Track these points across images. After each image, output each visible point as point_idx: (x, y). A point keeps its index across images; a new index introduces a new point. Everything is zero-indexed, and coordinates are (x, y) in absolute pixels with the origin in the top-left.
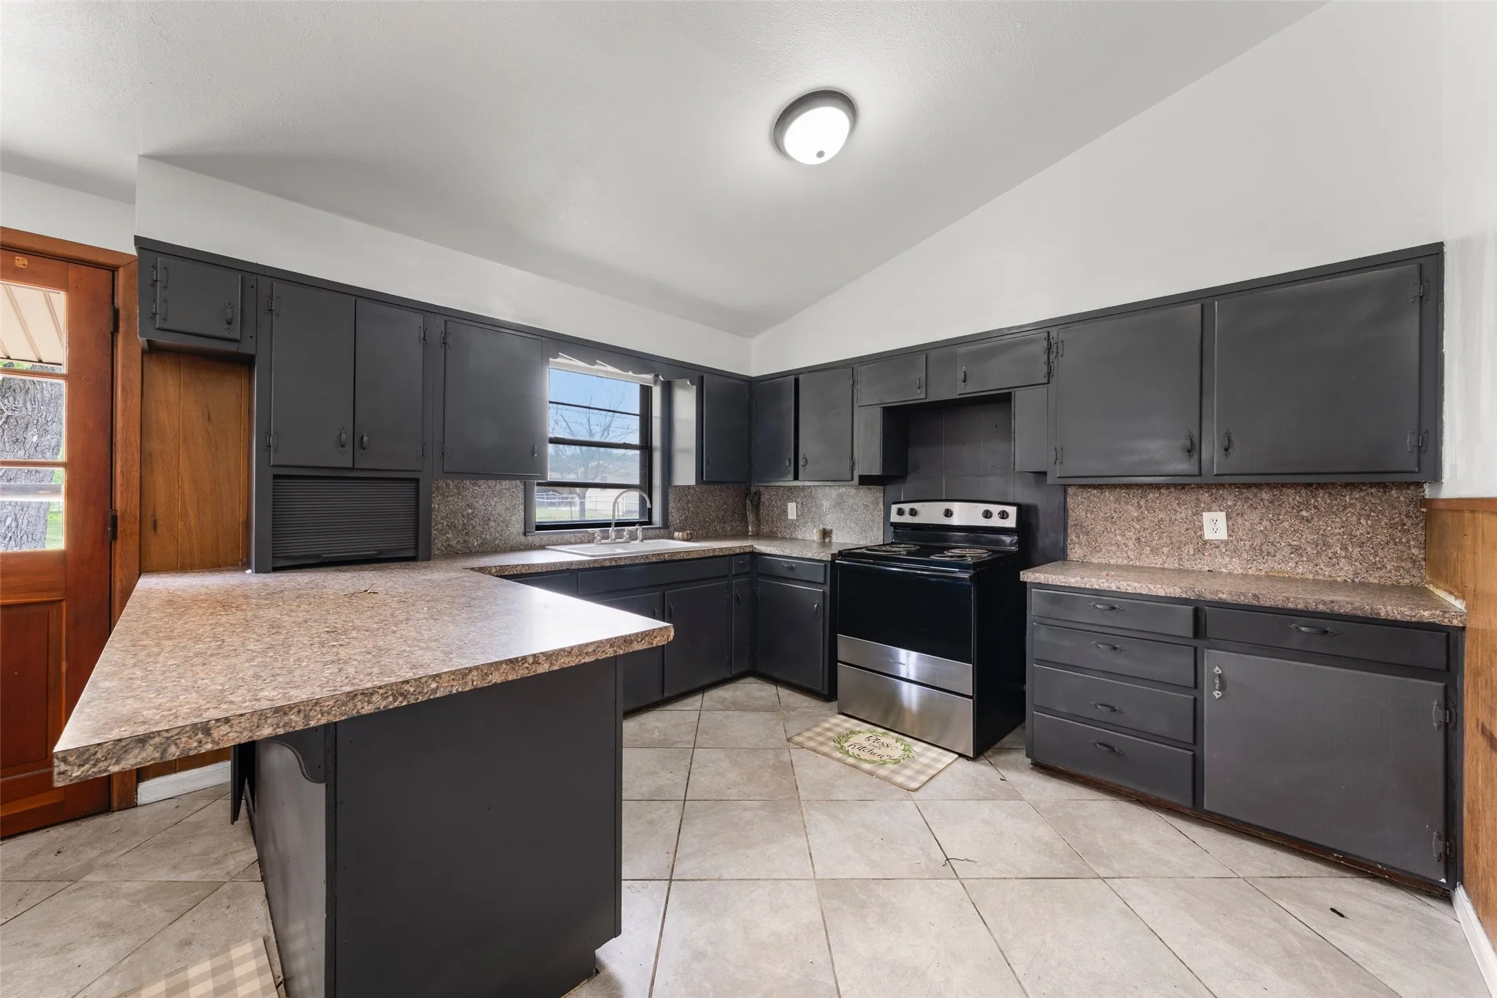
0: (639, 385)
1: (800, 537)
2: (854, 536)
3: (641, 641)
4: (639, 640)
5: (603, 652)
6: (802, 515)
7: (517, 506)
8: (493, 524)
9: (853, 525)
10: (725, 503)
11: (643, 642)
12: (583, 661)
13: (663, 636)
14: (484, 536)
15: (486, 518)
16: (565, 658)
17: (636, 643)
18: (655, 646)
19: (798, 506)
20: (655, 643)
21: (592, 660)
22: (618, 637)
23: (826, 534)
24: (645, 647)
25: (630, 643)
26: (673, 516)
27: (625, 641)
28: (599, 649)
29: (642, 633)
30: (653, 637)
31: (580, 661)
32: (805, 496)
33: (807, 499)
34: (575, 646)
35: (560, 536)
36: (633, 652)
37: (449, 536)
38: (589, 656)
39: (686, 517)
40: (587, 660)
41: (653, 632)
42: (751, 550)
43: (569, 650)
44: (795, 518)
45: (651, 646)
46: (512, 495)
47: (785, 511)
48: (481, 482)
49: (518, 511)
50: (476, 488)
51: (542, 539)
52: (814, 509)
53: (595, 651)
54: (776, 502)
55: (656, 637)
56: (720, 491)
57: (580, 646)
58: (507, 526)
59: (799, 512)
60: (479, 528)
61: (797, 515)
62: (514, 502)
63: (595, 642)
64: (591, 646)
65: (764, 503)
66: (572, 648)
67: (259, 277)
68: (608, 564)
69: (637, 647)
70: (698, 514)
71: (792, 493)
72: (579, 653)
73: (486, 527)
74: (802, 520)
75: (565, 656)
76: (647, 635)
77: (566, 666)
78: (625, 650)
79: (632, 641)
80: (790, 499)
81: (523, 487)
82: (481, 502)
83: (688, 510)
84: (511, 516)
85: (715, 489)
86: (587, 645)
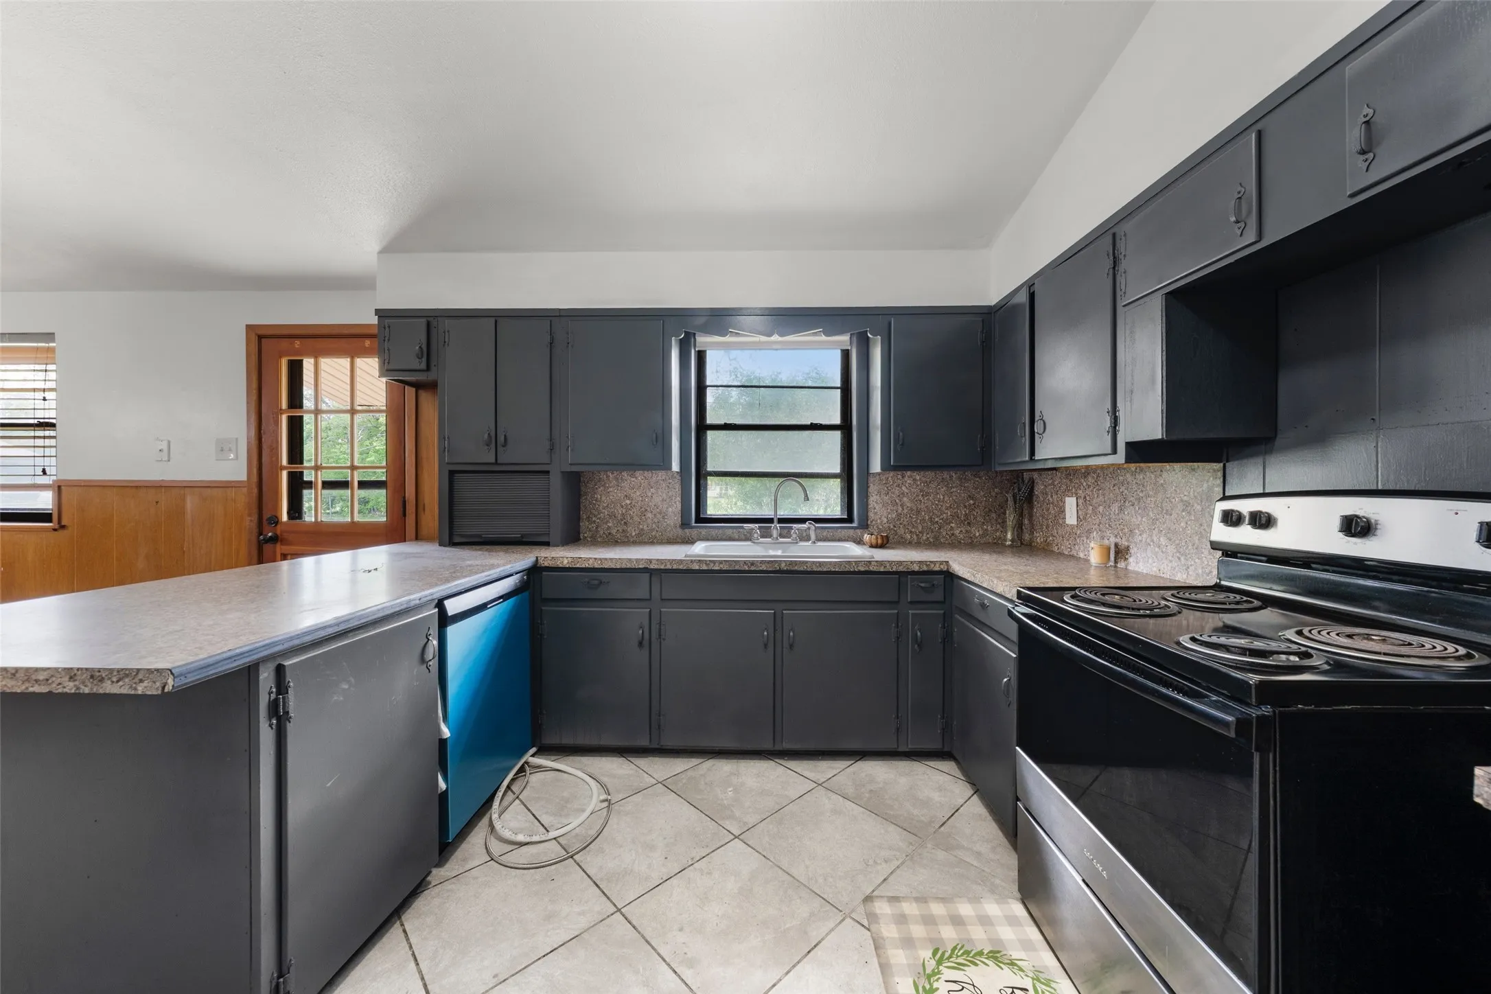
0: (839, 351)
1: (1081, 555)
2: (1166, 562)
3: (118, 681)
4: (115, 679)
5: (60, 684)
6: (1085, 518)
7: (674, 498)
8: (649, 515)
9: (1163, 541)
10: (971, 497)
11: (121, 683)
12: (31, 690)
13: (154, 682)
14: (641, 526)
15: (643, 509)
16: (8, 680)
17: (109, 682)
18: (140, 692)
19: (1080, 503)
20: (140, 689)
21: (44, 691)
22: (82, 669)
23: (1121, 553)
24: (125, 691)
25: (100, 681)
26: (876, 513)
27: (92, 677)
28: (54, 679)
29: (119, 671)
30: (136, 680)
31: (27, 688)
32: (1089, 486)
33: (1092, 491)
34: (21, 668)
35: (720, 531)
36: (105, 694)
37: (610, 525)
38: (39, 685)
39: (899, 515)
40: (37, 689)
41: (137, 674)
42: (944, 568)
43: (13, 671)
44: (1076, 523)
45: (133, 692)
46: (668, 487)
47: (1062, 511)
48: (638, 473)
49: (675, 502)
50: (633, 479)
51: (701, 533)
52: (1101, 509)
53: (47, 680)
54: (1052, 496)
55: (141, 681)
56: (960, 479)
57: (27, 670)
58: (663, 517)
59: (1080, 513)
60: (636, 519)
61: (1078, 517)
62: (670, 493)
63: (49, 669)
64: (42, 673)
65: (1038, 497)
66: (17, 670)
67: (439, 319)
68: (697, 568)
69: (109, 688)
70: (918, 512)
71: (1071, 480)
72: (26, 678)
73: (643, 517)
74: (1086, 526)
75: (8, 677)
76: (127, 676)
77: (8, 691)
78: (92, 689)
79: (103, 678)
80: (1068, 493)
81: (680, 478)
82: (638, 493)
83: (902, 506)
84: (667, 508)
85: (951, 477)
86: (37, 670)
